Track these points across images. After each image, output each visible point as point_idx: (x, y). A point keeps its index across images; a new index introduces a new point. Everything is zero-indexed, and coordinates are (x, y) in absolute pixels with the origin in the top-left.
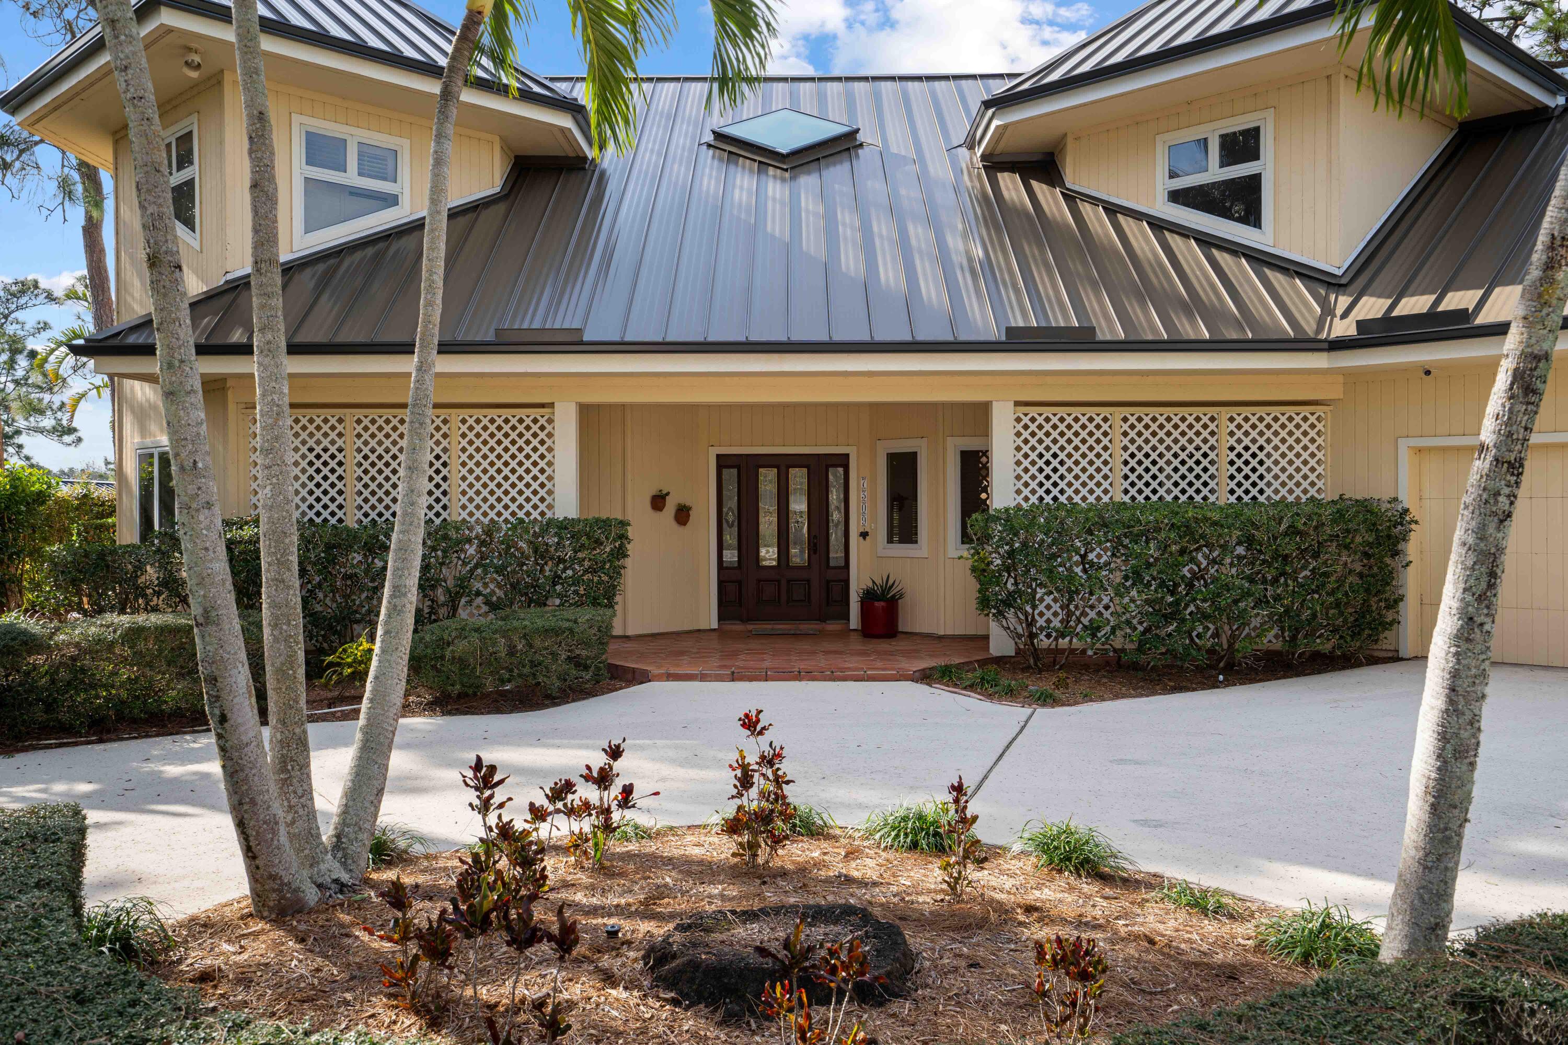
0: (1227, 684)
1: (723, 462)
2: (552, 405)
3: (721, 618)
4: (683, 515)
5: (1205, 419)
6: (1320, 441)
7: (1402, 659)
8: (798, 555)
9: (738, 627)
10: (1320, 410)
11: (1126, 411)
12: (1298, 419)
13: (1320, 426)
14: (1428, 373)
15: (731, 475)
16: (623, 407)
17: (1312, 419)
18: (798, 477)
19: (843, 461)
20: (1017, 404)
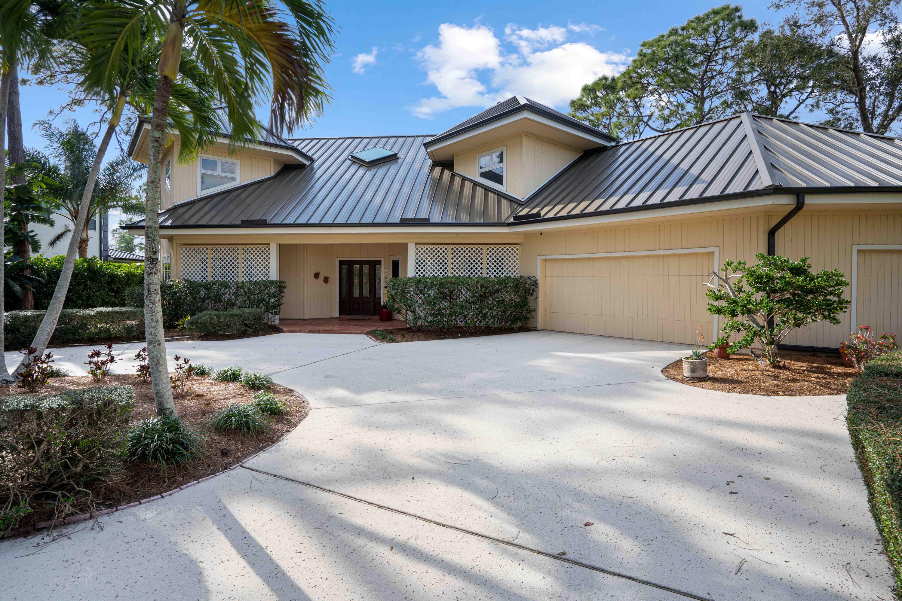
0: (461, 337)
1: (341, 263)
2: (269, 244)
3: (340, 315)
4: (326, 280)
5: (479, 249)
6: (517, 257)
7: (536, 330)
8: (366, 292)
9: (345, 317)
10: (517, 247)
11: (453, 246)
12: (510, 249)
13: (517, 252)
14: (541, 234)
15: (344, 267)
16: (304, 244)
17: (515, 249)
18: (366, 268)
19: (379, 262)
20: (416, 244)
